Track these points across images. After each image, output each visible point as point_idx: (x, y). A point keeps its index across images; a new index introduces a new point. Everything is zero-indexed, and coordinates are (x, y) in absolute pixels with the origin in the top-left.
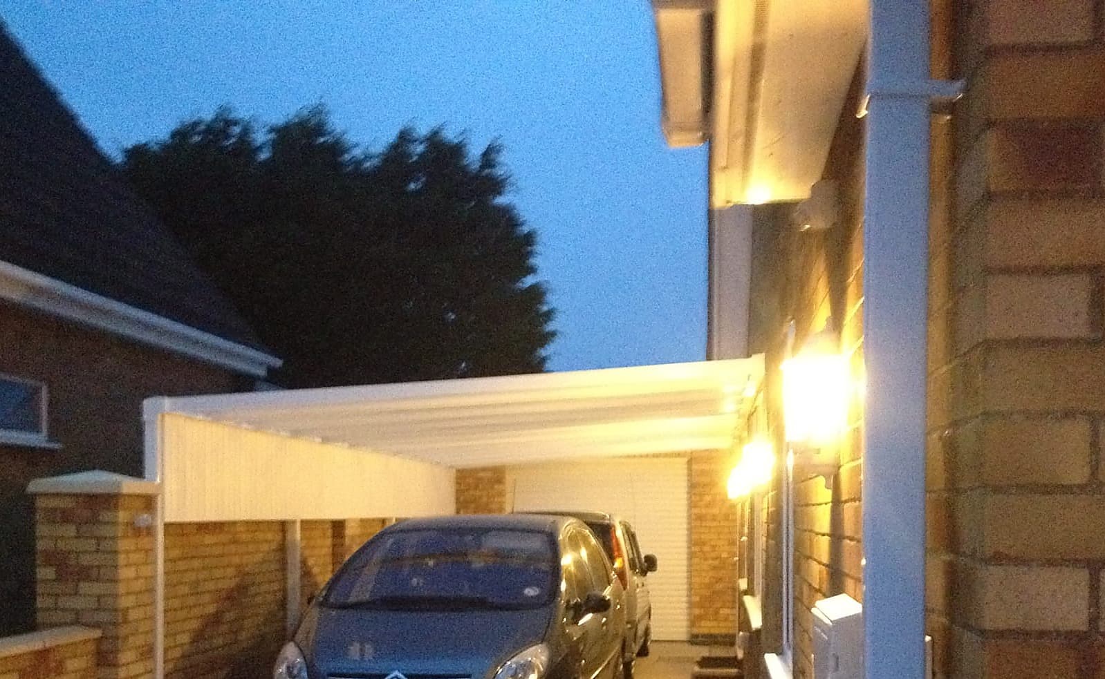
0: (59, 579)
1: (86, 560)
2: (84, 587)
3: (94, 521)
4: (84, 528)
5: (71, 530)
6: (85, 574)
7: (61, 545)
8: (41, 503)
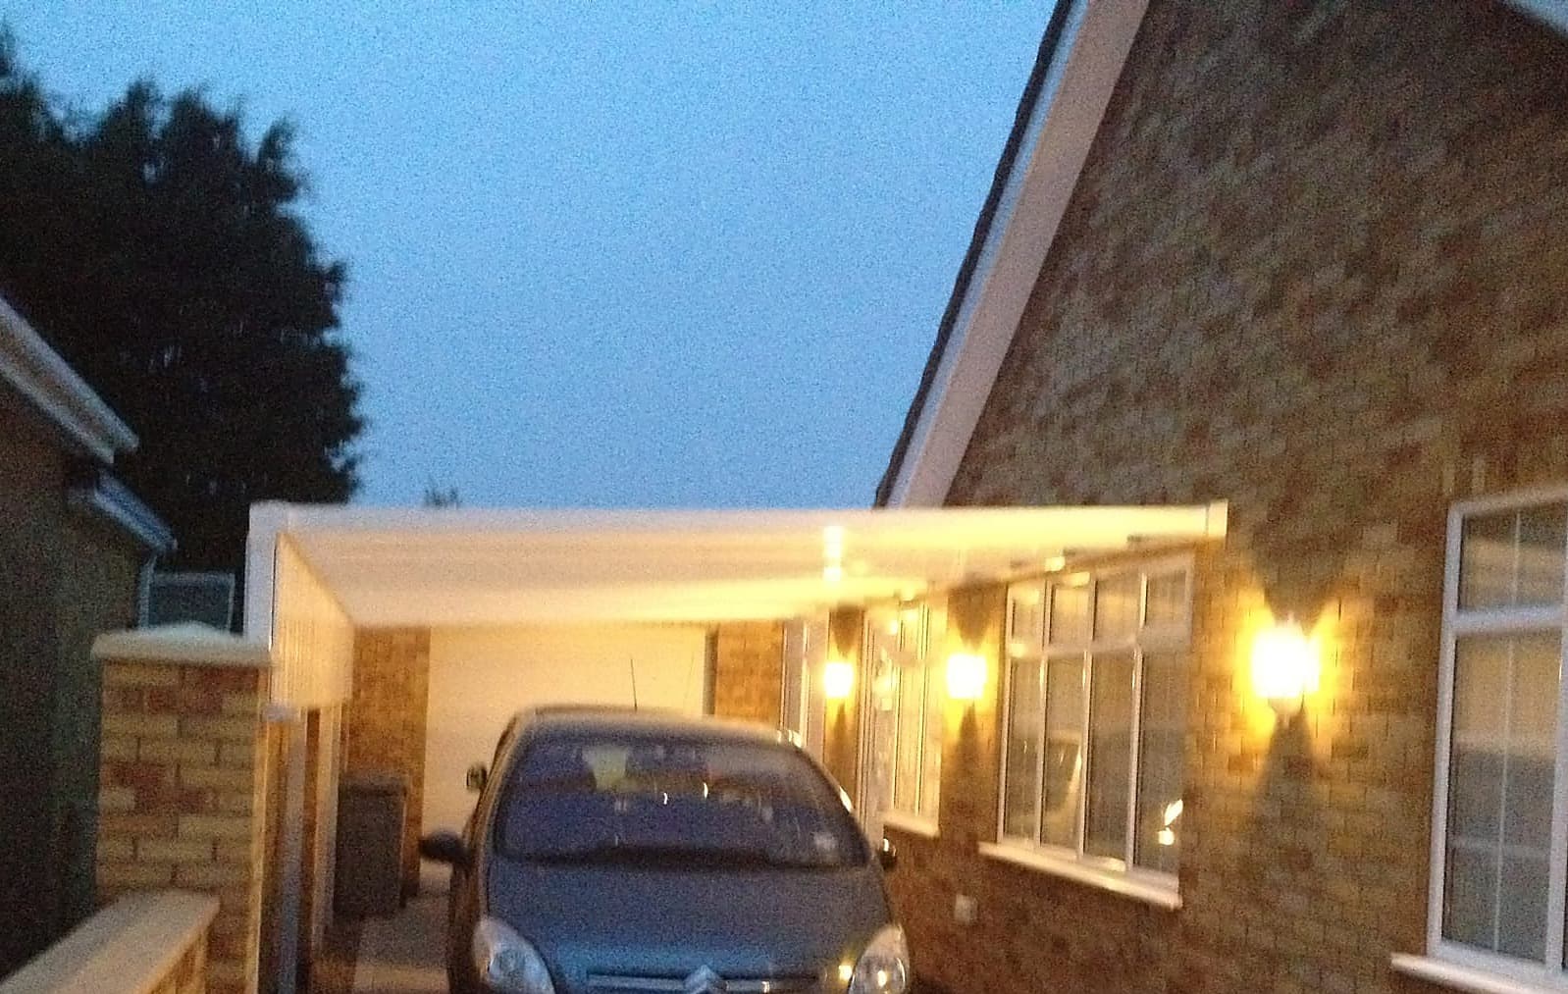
0: (143, 807)
1: (194, 778)
2: (191, 824)
3: (213, 710)
4: (194, 725)
5: (168, 725)
6: (192, 802)
7: (148, 751)
8: (113, 677)
